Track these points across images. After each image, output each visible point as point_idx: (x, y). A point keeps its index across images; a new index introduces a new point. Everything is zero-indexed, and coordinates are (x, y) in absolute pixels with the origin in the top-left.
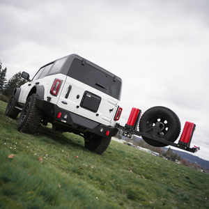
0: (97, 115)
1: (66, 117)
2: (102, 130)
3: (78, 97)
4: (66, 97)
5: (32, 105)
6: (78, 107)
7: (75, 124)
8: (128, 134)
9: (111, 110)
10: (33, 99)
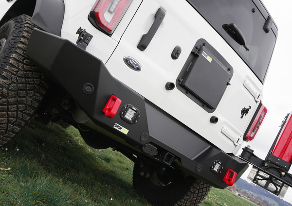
0: (214, 120)
1: (129, 115)
2: (216, 168)
3: (175, 54)
4: (142, 46)
5: (11, 49)
6: (170, 86)
7: (153, 142)
8: (269, 180)
9: (245, 111)
10: (19, 28)
